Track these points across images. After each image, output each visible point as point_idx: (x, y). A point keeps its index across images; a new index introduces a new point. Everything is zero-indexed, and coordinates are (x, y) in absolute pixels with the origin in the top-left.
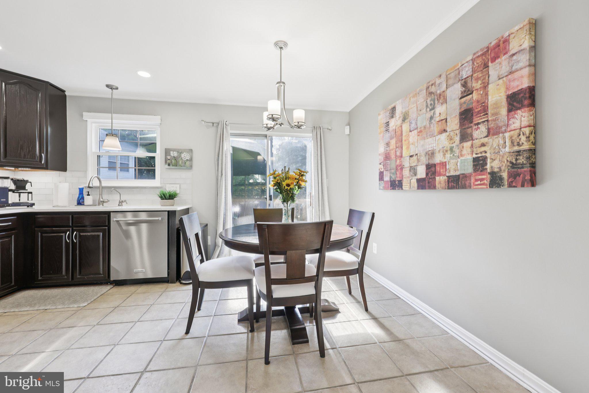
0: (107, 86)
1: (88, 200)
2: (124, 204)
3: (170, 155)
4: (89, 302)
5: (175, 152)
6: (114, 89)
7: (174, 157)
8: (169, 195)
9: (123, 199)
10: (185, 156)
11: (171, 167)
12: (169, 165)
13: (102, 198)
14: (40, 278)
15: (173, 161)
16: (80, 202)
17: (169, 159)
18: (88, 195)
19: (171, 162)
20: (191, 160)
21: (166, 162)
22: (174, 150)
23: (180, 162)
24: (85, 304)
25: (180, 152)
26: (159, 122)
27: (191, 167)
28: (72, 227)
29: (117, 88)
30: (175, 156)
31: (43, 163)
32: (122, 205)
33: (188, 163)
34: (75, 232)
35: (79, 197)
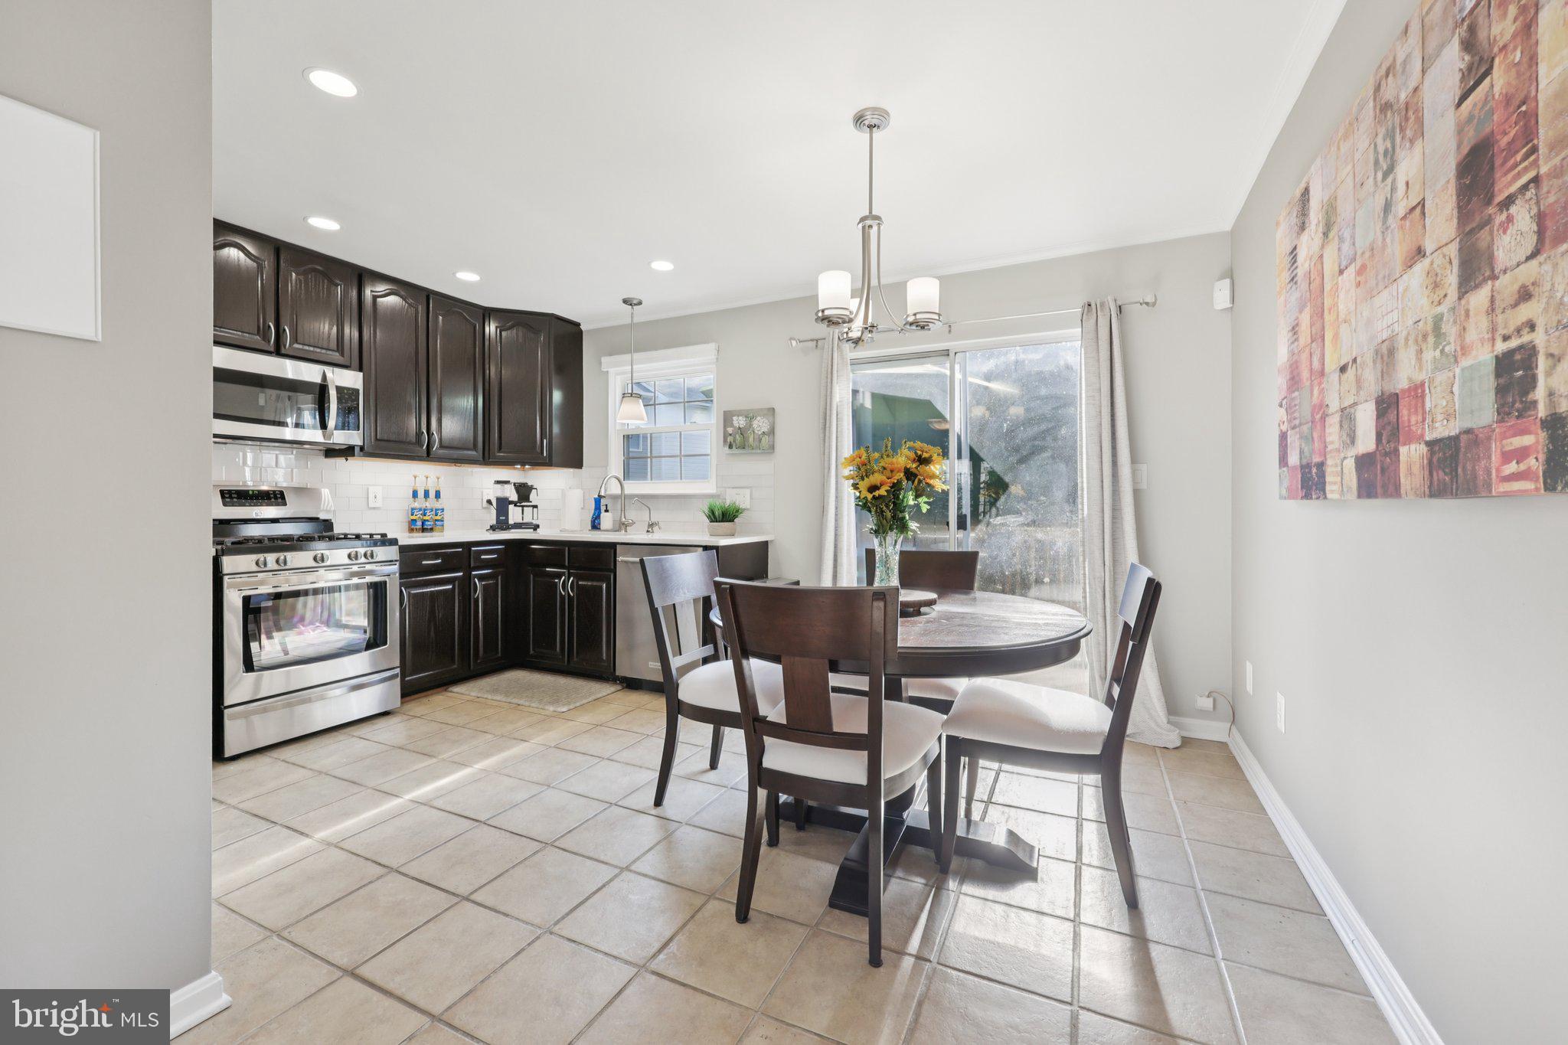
0: (625, 301)
1: (606, 520)
2: (656, 528)
3: (732, 425)
4: (571, 707)
5: (740, 418)
6: (635, 305)
7: (740, 428)
8: (721, 513)
9: (654, 520)
10: (760, 425)
11: (734, 451)
12: (730, 447)
13: (625, 518)
14: (532, 652)
15: (737, 436)
16: (595, 526)
17: (731, 435)
18: (607, 511)
19: (734, 441)
20: (772, 432)
21: (725, 441)
22: (739, 413)
23: (751, 439)
24: (564, 709)
25: (750, 417)
26: (712, 356)
27: (772, 447)
28: (568, 568)
29: (640, 303)
30: (741, 426)
31: (545, 455)
32: (653, 532)
33: (765, 440)
34: (572, 578)
35: (594, 514)
